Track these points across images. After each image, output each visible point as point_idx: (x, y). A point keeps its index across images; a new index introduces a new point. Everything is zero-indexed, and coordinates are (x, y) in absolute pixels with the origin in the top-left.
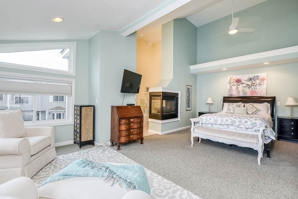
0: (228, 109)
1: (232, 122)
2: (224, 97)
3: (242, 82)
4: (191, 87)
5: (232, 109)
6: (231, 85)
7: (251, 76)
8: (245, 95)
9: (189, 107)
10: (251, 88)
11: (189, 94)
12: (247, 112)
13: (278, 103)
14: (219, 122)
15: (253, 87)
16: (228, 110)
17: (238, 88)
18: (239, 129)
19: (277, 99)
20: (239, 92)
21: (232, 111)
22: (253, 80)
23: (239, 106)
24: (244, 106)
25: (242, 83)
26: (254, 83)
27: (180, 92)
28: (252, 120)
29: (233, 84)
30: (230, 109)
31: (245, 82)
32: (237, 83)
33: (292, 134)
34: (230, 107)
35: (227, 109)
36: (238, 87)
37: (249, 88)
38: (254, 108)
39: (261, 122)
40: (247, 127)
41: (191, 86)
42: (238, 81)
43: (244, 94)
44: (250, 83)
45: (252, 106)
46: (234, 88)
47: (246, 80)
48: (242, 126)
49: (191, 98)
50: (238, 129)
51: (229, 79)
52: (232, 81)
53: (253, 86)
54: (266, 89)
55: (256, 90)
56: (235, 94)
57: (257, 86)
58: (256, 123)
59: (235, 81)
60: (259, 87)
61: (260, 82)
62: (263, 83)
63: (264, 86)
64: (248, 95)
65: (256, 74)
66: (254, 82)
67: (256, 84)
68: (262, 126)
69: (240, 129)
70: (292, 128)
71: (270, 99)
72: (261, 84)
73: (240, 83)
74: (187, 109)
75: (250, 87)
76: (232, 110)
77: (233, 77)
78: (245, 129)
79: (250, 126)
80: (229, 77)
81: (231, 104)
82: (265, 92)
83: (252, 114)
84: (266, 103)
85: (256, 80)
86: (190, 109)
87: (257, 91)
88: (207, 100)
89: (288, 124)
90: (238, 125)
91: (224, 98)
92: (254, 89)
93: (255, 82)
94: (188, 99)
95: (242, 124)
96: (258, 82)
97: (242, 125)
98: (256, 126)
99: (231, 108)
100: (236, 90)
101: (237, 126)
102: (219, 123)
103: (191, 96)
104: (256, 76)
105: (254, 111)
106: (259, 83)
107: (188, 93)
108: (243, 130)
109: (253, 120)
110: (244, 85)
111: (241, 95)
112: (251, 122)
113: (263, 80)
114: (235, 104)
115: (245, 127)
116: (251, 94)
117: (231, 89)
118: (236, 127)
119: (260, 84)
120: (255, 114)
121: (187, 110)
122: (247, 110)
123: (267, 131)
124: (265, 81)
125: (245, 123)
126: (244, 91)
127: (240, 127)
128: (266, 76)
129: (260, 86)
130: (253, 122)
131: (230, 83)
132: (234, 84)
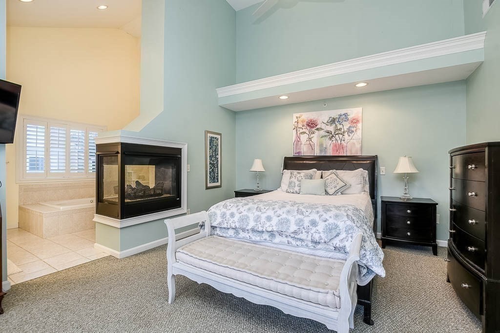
0: (290, 183)
1: (281, 223)
2: (285, 158)
3: (317, 127)
4: (218, 137)
5: (297, 183)
6: (298, 133)
7: (335, 113)
8: (323, 154)
9: (214, 179)
10: (334, 139)
11: (216, 151)
12: (326, 191)
13: (382, 170)
14: (252, 224)
15: (337, 136)
16: (289, 187)
17: (310, 139)
18: (297, 243)
19: (380, 161)
20: (312, 147)
21: (297, 189)
22: (338, 121)
23: (311, 177)
24: (322, 177)
25: (317, 129)
26: (340, 129)
27: (187, 145)
28: (328, 218)
29: (301, 131)
30: (293, 185)
31: (323, 126)
32: (308, 128)
33: (409, 234)
34: (293, 179)
35: (288, 183)
36: (312, 135)
37: (330, 139)
38: (338, 179)
39: (349, 223)
40: (316, 237)
41: (220, 134)
42: (312, 124)
43: (321, 151)
44: (331, 128)
45: (335, 177)
46: (304, 138)
47: (326, 122)
48: (303, 236)
49: (219, 160)
50: (294, 242)
51: (295, 120)
52: (300, 125)
53: (337, 134)
54: (360, 141)
55: (343, 142)
56: (305, 151)
57: (346, 134)
58: (337, 226)
59: (305, 124)
60: (349, 136)
61: (350, 127)
62: (355, 129)
63: (358, 134)
64: (330, 153)
65: (344, 110)
66: (339, 127)
67: (343, 131)
68: (352, 237)
69: (299, 243)
70: (409, 222)
71: (368, 162)
72: (353, 131)
73: (315, 128)
74: (209, 185)
75: (333, 136)
76: (296, 185)
77: (302, 115)
78: (310, 244)
79: (323, 236)
80: (295, 115)
81: (295, 172)
82: (358, 146)
83: (335, 193)
84: (361, 169)
85: (344, 123)
86: (218, 184)
87: (345, 144)
88: (252, 164)
89: (401, 214)
90: (295, 232)
91: (287, 159)
92: (339, 142)
93: (341, 126)
94: (210, 163)
95: (304, 231)
96: (346, 126)
97: (304, 233)
98: (338, 235)
99: (296, 181)
100: (308, 142)
101: (292, 235)
102: (249, 227)
103: (219, 156)
104: (343, 113)
105: (338, 188)
106: (349, 129)
107: (210, 149)
108: (307, 245)
109: (330, 217)
110: (322, 133)
111: (317, 153)
112: (326, 223)
113: (355, 121)
114: (303, 173)
115: (310, 238)
116: (333, 150)
117: (298, 141)
118: (289, 237)
119: (350, 131)
120: (340, 193)
121: (207, 188)
122: (325, 185)
123: (365, 250)
124: (360, 125)
125: (311, 227)
126: (321, 145)
127: (299, 237)
128: (360, 115)
129: (350, 134)
130: (329, 224)
131: (296, 128)
132: (304, 130)
